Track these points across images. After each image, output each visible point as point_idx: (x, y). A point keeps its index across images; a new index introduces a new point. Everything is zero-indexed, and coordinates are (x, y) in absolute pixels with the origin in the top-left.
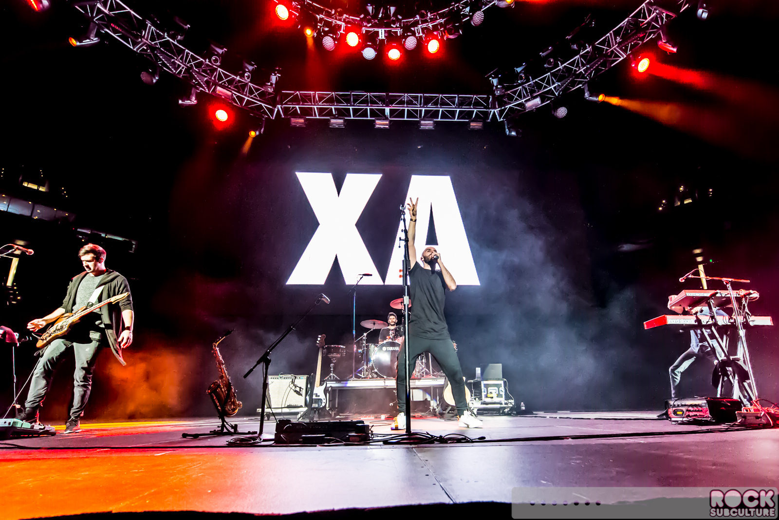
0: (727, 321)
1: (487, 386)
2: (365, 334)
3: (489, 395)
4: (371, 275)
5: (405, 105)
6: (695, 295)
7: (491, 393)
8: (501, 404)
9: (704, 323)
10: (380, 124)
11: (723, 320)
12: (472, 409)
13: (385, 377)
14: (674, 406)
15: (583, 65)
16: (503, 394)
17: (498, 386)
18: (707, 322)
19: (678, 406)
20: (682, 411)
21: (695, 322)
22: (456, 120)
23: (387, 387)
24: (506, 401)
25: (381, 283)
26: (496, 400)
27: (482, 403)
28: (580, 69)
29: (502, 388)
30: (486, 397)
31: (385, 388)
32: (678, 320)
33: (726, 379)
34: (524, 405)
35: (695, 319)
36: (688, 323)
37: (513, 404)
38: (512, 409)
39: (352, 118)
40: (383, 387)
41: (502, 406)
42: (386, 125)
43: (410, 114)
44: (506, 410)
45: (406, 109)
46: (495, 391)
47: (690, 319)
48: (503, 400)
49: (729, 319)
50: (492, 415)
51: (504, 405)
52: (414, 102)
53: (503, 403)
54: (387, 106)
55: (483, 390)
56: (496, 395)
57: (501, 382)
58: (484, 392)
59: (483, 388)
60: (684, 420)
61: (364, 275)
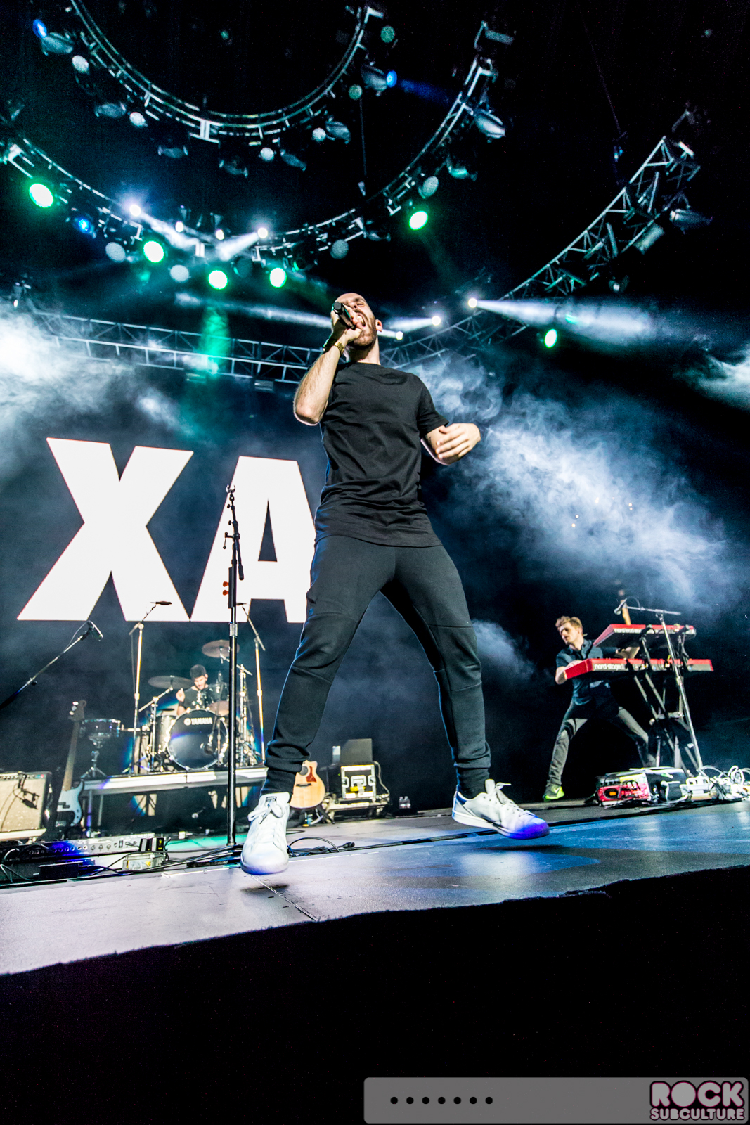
0: (663, 666)
1: (349, 774)
2: (156, 699)
3: (353, 788)
4: (169, 603)
5: (233, 355)
6: (624, 632)
7: (355, 785)
8: (370, 801)
9: (636, 668)
10: (193, 377)
11: (657, 665)
12: (327, 812)
13: (187, 768)
14: (606, 784)
15: (478, 330)
16: (373, 785)
17: (367, 773)
18: (640, 668)
19: (611, 784)
20: (615, 790)
21: (626, 667)
23: (190, 786)
24: (378, 797)
25: (184, 617)
26: (363, 795)
27: (342, 803)
28: (473, 334)
29: (372, 777)
30: (348, 791)
31: (186, 788)
32: (605, 665)
33: (664, 743)
34: (409, 801)
35: (626, 663)
36: (617, 669)
37: (388, 799)
38: (386, 808)
39: (148, 364)
40: (184, 787)
41: (372, 804)
42: (203, 380)
43: (239, 369)
44: (378, 811)
45: (234, 360)
46: (361, 781)
47: (620, 664)
48: (372, 795)
49: (664, 664)
50: (356, 820)
51: (375, 803)
52: (247, 351)
53: (374, 800)
54: (204, 353)
55: (343, 781)
56: (363, 788)
57: (370, 767)
58: (346, 783)
59: (344, 778)
60: (619, 802)
61: (157, 603)
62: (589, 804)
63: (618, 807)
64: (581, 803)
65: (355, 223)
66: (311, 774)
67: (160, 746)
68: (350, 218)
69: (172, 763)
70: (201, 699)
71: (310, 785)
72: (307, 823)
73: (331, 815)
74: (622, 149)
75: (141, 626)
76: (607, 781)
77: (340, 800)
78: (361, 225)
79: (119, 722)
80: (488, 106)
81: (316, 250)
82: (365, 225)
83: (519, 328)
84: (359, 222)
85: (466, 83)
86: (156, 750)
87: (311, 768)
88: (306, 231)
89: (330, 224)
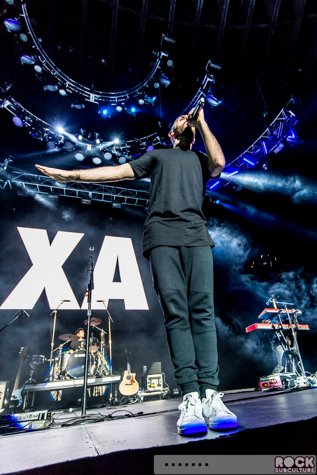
1: (150, 379)
2: (61, 345)
3: (152, 385)
4: (70, 301)
5: (103, 192)
6: (271, 312)
7: (153, 384)
8: (161, 391)
9: (276, 328)
10: (85, 201)
12: (140, 397)
13: (75, 378)
14: (263, 381)
16: (162, 383)
17: (158, 378)
19: (265, 380)
20: (267, 383)
22: (135, 205)
23: (77, 386)
24: (164, 389)
25: (78, 308)
26: (157, 388)
27: (147, 392)
29: (161, 380)
30: (150, 387)
31: (75, 387)
34: (178, 390)
36: (268, 328)
37: (168, 390)
38: (168, 395)
39: (65, 195)
40: (73, 387)
41: (161, 393)
42: (90, 202)
43: (106, 198)
44: (164, 395)
45: (103, 194)
46: (156, 382)
48: (161, 388)
49: (288, 327)
50: (154, 400)
52: (109, 191)
54: (90, 191)
55: (148, 382)
56: (157, 385)
57: (161, 375)
58: (149, 383)
59: (148, 381)
60: (268, 389)
61: (64, 301)
62: (256, 390)
63: (267, 391)
64: (253, 389)
65: (157, 138)
66: (133, 379)
67: (63, 368)
68: (154, 137)
69: (68, 375)
70: (83, 345)
71: (132, 384)
72: (130, 402)
73: (142, 399)
74: (267, 112)
75: (56, 312)
76: (263, 379)
77: (146, 391)
78: (159, 139)
79: (44, 356)
80: (211, 93)
81: (140, 149)
82: (160, 139)
83: (227, 183)
84: (158, 138)
85: (203, 84)
86: (61, 369)
87: (133, 376)
88: (136, 141)
89: (146, 138)
